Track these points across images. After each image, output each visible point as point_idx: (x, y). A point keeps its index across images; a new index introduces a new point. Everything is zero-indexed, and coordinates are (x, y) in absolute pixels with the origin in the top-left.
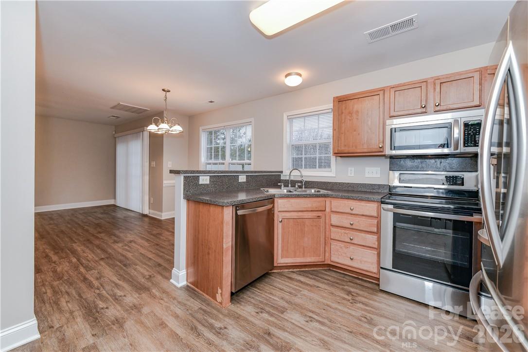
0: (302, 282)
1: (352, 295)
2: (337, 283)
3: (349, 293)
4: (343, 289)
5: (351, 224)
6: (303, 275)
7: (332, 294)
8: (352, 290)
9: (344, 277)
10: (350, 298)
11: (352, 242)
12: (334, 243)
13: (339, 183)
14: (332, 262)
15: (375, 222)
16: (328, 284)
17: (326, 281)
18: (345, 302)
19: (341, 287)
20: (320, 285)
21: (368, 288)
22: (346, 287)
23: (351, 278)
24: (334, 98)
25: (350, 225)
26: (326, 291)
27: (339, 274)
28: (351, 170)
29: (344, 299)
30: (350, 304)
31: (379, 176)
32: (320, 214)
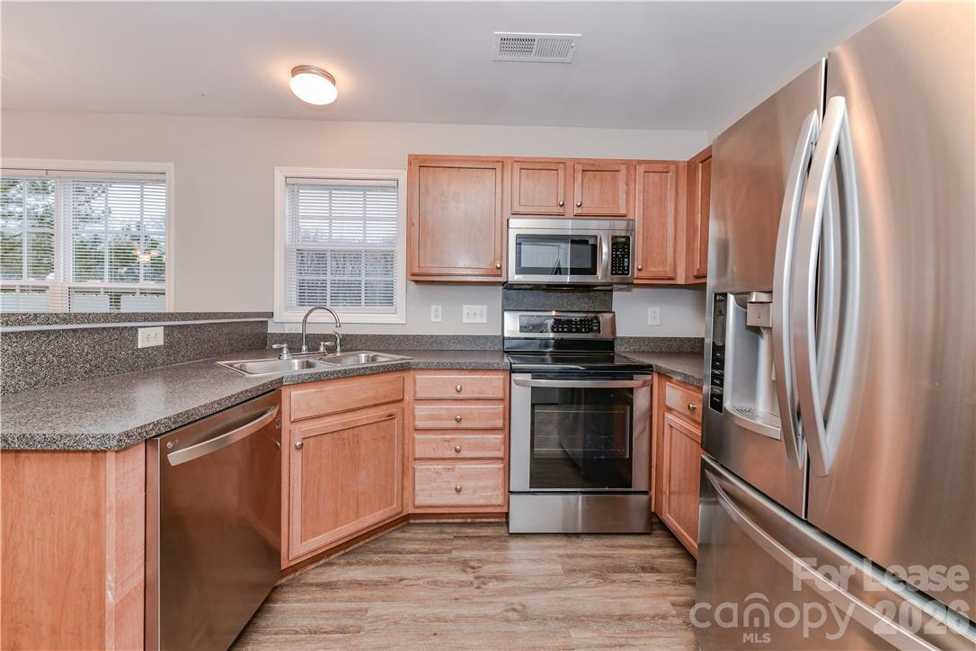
0: (360, 584)
1: (473, 568)
2: (435, 552)
3: (465, 565)
4: (451, 562)
5: (456, 420)
6: (358, 563)
7: (435, 583)
8: (467, 555)
9: (441, 533)
10: (469, 577)
11: (460, 455)
12: (419, 466)
13: (414, 336)
14: (418, 507)
15: (500, 407)
16: (419, 562)
17: (411, 557)
18: (466, 591)
19: (445, 557)
20: (405, 572)
21: (489, 538)
22: (455, 554)
23: (456, 529)
24: (409, 155)
25: (455, 422)
26: (421, 582)
27: (430, 529)
28: (436, 310)
29: (461, 584)
30: (476, 592)
31: (485, 321)
32: (392, 409)
